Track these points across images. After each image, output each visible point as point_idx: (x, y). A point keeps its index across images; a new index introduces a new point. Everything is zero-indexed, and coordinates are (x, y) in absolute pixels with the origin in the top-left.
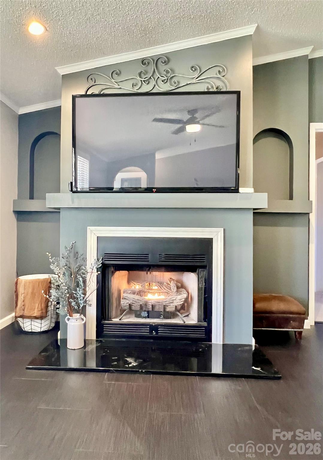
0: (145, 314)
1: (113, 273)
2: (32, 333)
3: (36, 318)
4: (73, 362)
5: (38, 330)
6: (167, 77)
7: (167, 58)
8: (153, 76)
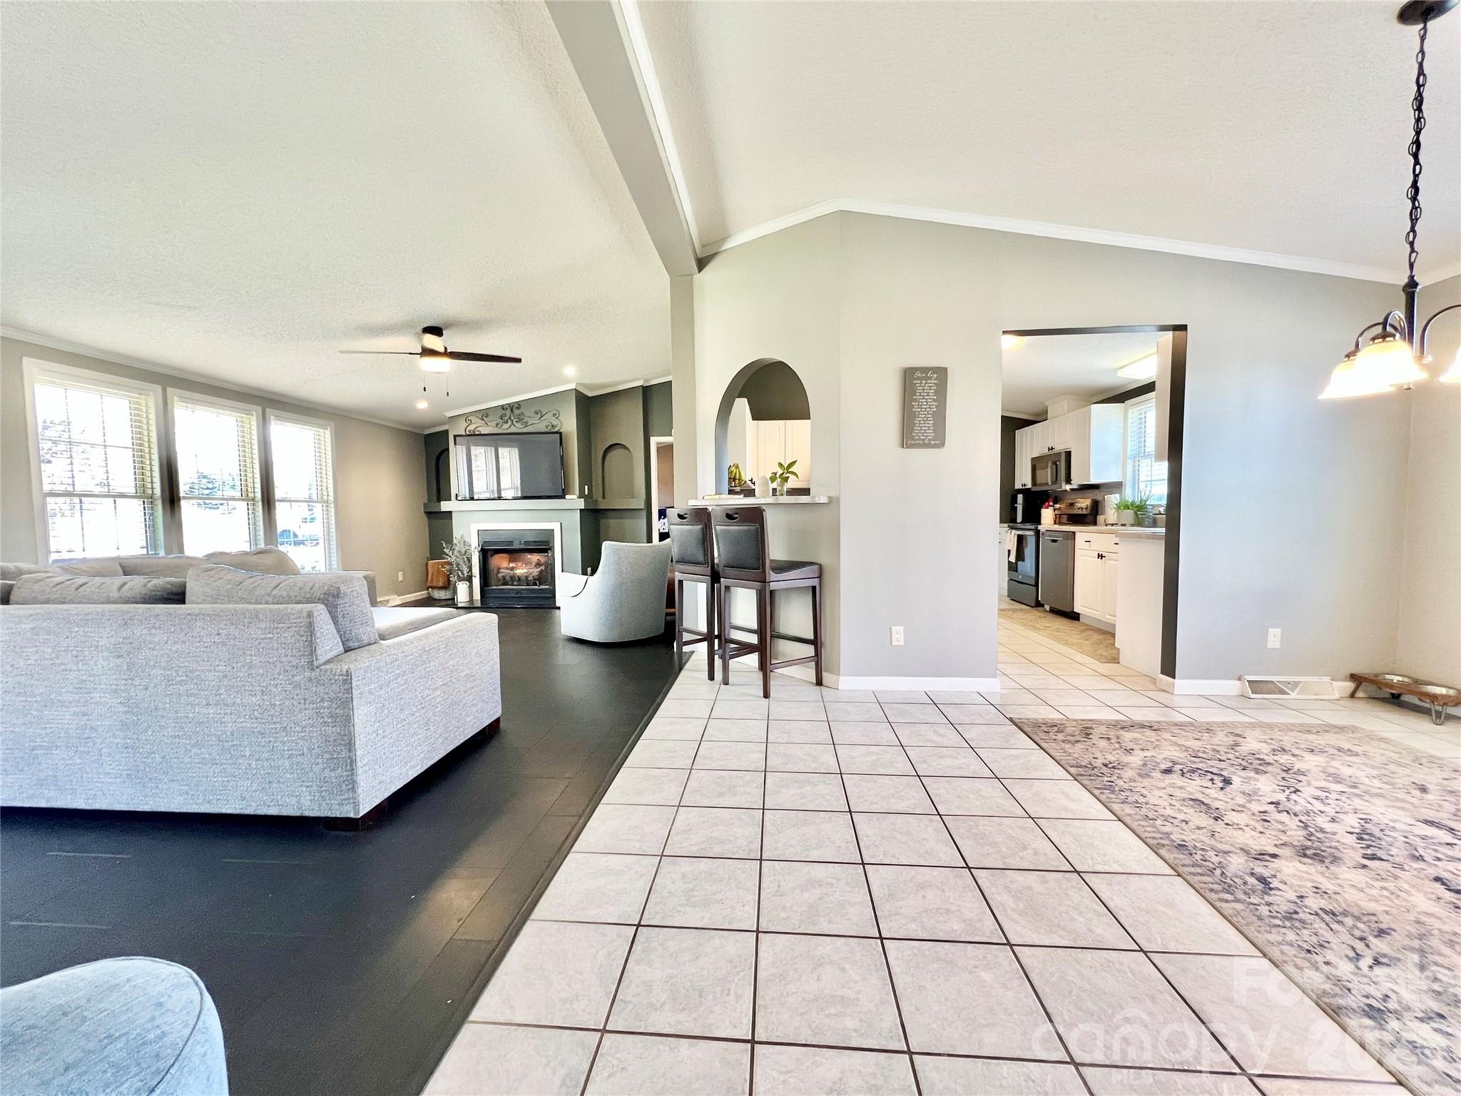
0: (515, 583)
1: (492, 555)
2: (440, 599)
3: (442, 588)
5: (444, 598)
6: (520, 420)
7: (518, 405)
8: (510, 418)
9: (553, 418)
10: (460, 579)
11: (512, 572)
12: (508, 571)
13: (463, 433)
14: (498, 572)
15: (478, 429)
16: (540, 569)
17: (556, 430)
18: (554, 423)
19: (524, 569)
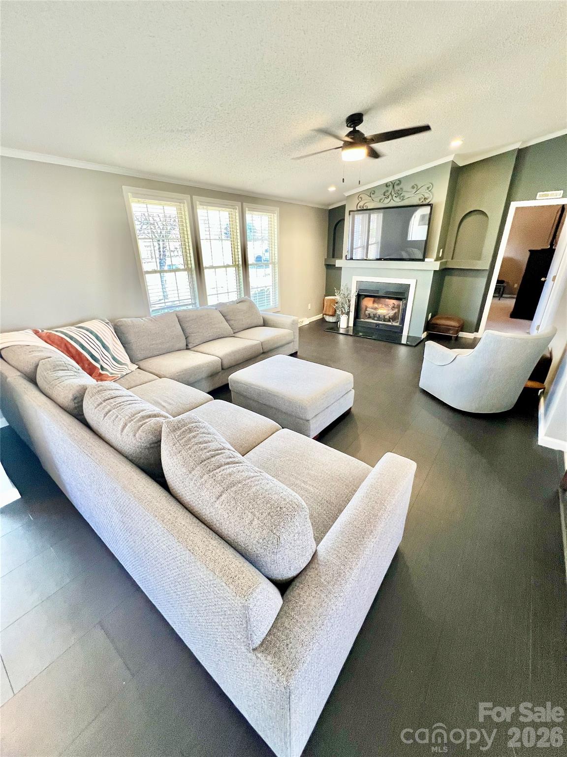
0: (376, 319)
1: (363, 299)
2: (329, 322)
3: (331, 316)
4: (341, 331)
5: (332, 321)
6: (398, 194)
7: (400, 181)
8: (391, 194)
9: (427, 191)
10: (343, 313)
11: (375, 311)
12: (373, 310)
13: (355, 209)
14: (366, 310)
15: (365, 205)
16: (394, 312)
17: (427, 202)
18: (426, 196)
19: (385, 309)
